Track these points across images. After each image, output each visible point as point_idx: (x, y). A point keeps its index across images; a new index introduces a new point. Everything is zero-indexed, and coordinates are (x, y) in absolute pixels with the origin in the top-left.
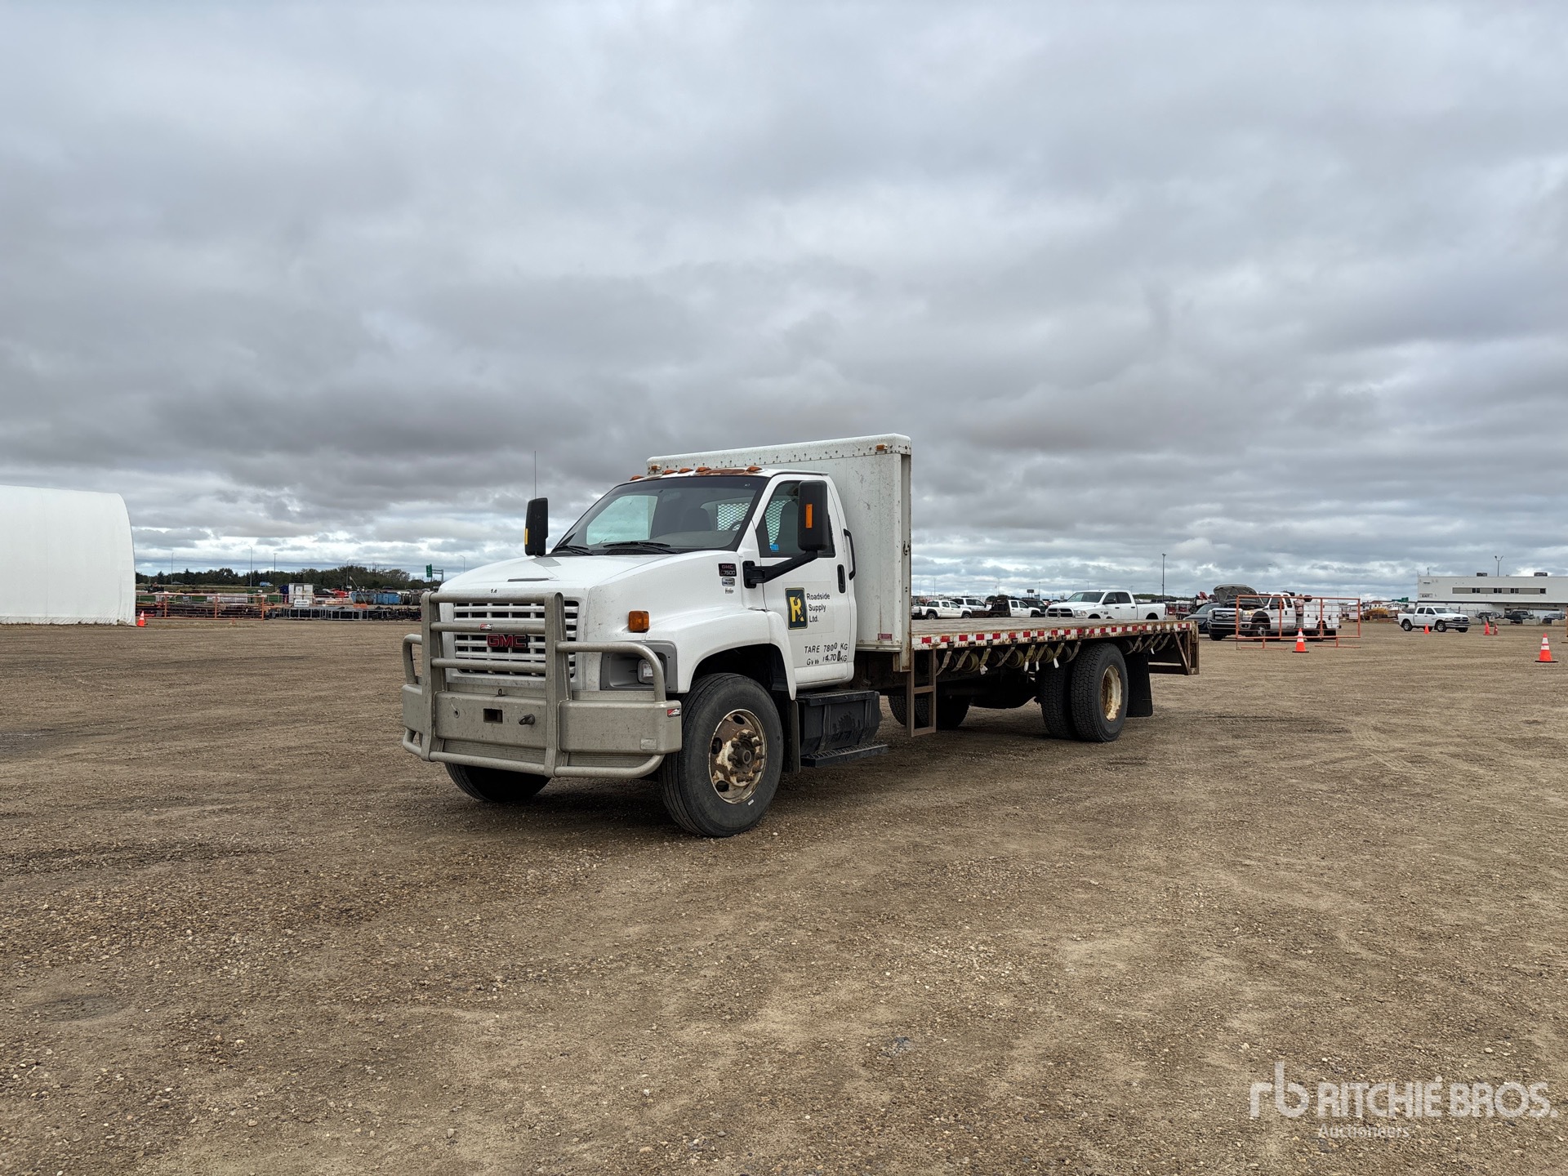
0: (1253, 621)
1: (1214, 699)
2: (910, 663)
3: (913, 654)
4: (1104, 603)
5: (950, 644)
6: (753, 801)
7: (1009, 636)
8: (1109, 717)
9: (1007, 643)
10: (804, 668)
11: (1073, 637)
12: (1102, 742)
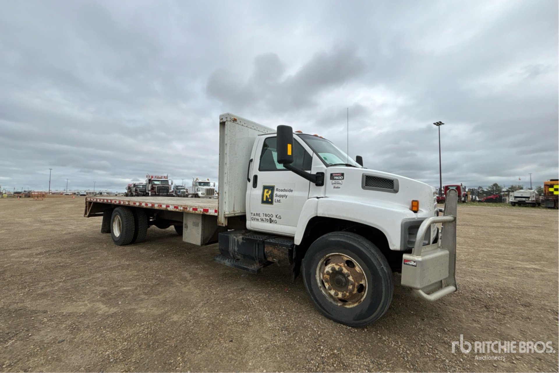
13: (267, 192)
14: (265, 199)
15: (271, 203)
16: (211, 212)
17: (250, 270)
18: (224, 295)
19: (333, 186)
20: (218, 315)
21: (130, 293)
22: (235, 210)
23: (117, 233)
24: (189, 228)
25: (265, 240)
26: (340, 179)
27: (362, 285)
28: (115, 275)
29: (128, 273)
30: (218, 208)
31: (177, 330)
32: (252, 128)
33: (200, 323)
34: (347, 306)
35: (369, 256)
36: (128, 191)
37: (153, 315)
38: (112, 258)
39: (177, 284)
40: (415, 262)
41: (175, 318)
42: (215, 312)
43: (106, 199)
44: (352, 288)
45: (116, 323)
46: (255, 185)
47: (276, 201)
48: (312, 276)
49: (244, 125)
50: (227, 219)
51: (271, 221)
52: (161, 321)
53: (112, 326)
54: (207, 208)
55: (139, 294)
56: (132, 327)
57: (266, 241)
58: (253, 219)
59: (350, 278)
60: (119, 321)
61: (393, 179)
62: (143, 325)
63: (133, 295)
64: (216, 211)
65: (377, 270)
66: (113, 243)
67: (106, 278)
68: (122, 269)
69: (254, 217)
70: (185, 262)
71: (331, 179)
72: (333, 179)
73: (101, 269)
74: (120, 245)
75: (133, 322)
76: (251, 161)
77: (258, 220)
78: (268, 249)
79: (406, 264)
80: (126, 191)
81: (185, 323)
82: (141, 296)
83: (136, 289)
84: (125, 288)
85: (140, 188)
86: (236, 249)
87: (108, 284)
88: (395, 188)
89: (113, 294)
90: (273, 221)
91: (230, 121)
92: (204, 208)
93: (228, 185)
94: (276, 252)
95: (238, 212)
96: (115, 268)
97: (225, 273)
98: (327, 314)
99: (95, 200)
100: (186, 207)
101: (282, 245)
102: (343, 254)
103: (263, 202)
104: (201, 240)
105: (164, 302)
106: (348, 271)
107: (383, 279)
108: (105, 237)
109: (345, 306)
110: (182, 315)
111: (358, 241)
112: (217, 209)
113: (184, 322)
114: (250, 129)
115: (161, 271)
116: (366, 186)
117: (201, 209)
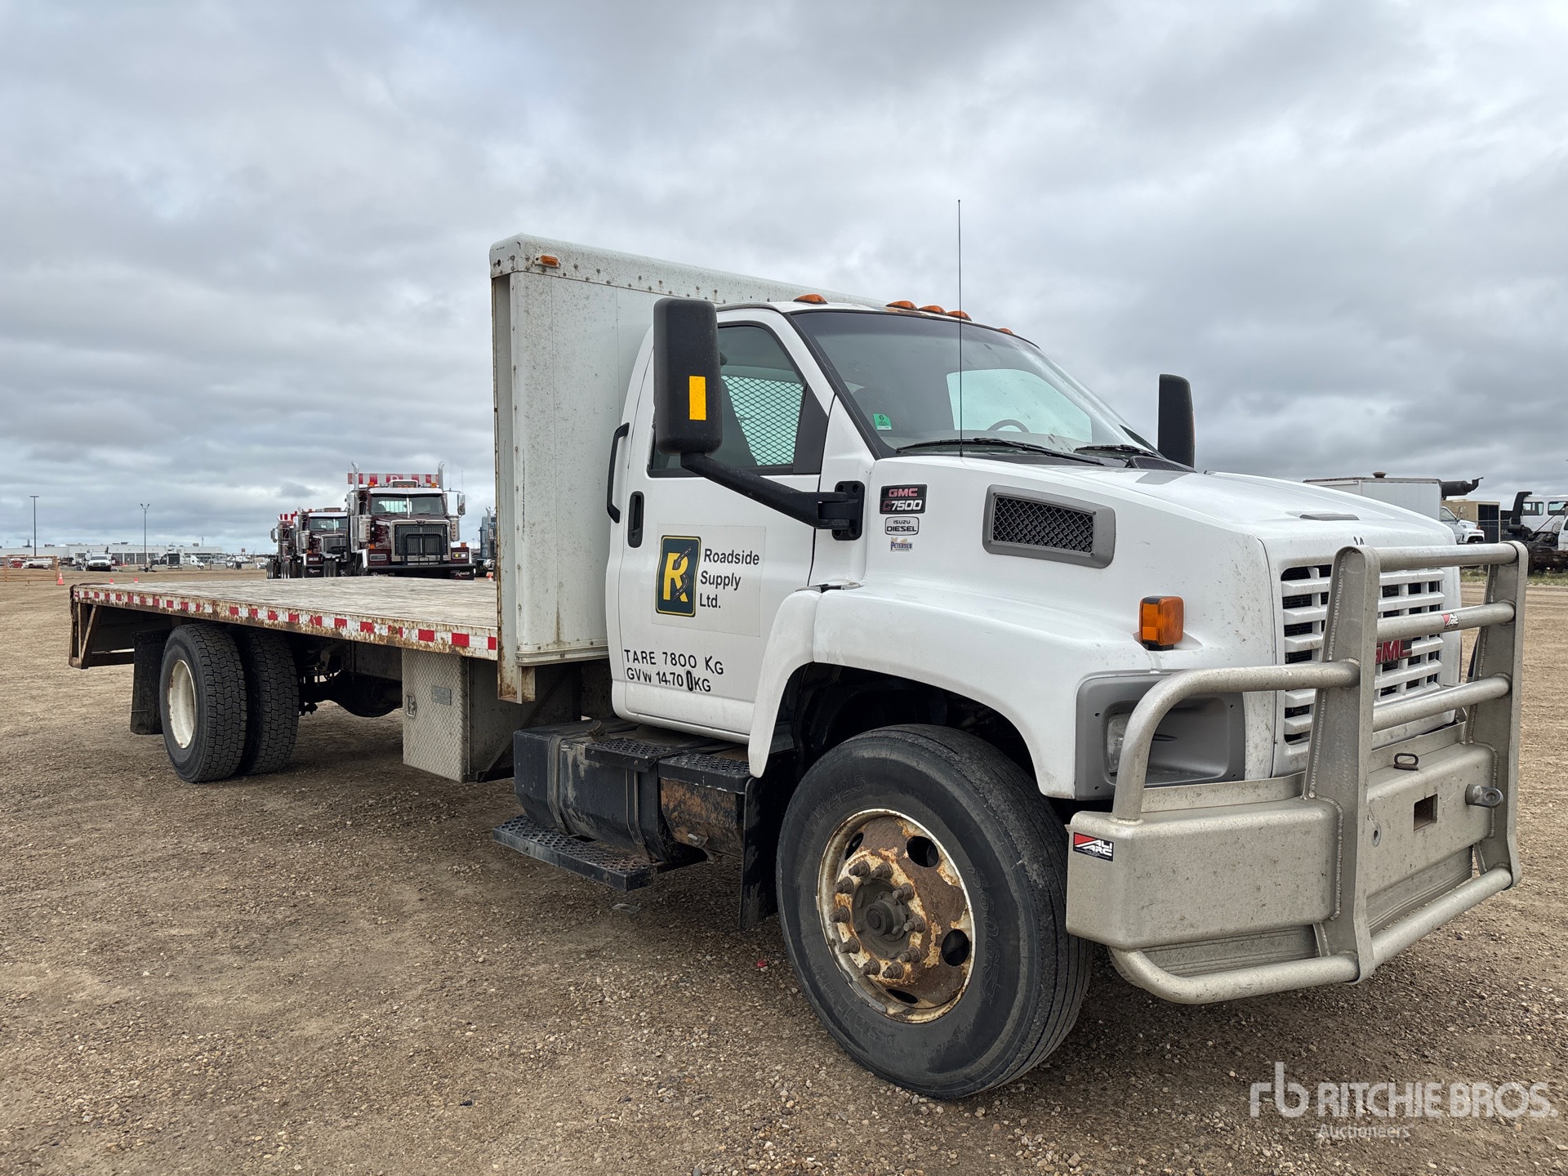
13: (677, 565)
14: (667, 596)
15: (687, 609)
16: (478, 647)
17: (606, 876)
18: (516, 967)
19: (889, 539)
20: (459, 1025)
21: (188, 946)
22: (564, 638)
23: (183, 731)
24: (421, 711)
25: (663, 758)
26: (912, 511)
27: (959, 933)
28: (154, 888)
29: (199, 883)
30: (499, 629)
31: (304, 1060)
32: (635, 284)
33: (387, 1048)
34: (916, 1018)
35: (977, 819)
36: (281, 547)
37: (240, 1016)
38: (155, 827)
39: (363, 924)
40: (1107, 843)
41: (312, 1027)
42: (454, 1019)
43: (139, 594)
44: (921, 945)
45: (121, 1028)
46: (635, 538)
47: (705, 602)
48: (803, 899)
49: (594, 278)
50: (532, 674)
51: (692, 684)
52: (261, 1034)
53: (106, 1036)
54: (464, 632)
55: (216, 952)
56: (167, 1044)
57: (662, 762)
58: (633, 676)
59: (916, 905)
60: (131, 1023)
61: (1091, 509)
62: (201, 1041)
63: (194, 954)
64: (492, 643)
65: (1003, 874)
66: (172, 775)
67: (120, 895)
68: (184, 865)
69: (637, 666)
70: (420, 848)
71: (882, 512)
72: (890, 512)
73: (111, 864)
74: (195, 783)
75: (173, 1030)
76: (623, 431)
77: (648, 678)
78: (673, 795)
79: (1081, 850)
80: (274, 549)
81: (336, 1045)
82: (221, 958)
83: (212, 935)
84: (174, 932)
85: (332, 531)
86: (571, 794)
87: (121, 915)
88: (1097, 547)
89: (131, 948)
90: (697, 683)
91: (528, 270)
92: (455, 631)
93: (526, 537)
94: (695, 804)
95: (575, 644)
96: (155, 864)
97: (558, 895)
98: (852, 1046)
99: (102, 597)
100: (397, 626)
101: (716, 780)
102: (898, 814)
103: (663, 606)
104: (464, 758)
105: (292, 981)
106: (909, 877)
107: (1021, 909)
108: (148, 749)
109: (909, 1017)
110: (339, 1022)
111: (947, 761)
112: (495, 635)
113: (336, 1042)
114: (623, 295)
115: (319, 879)
116: (995, 538)
117: (444, 635)
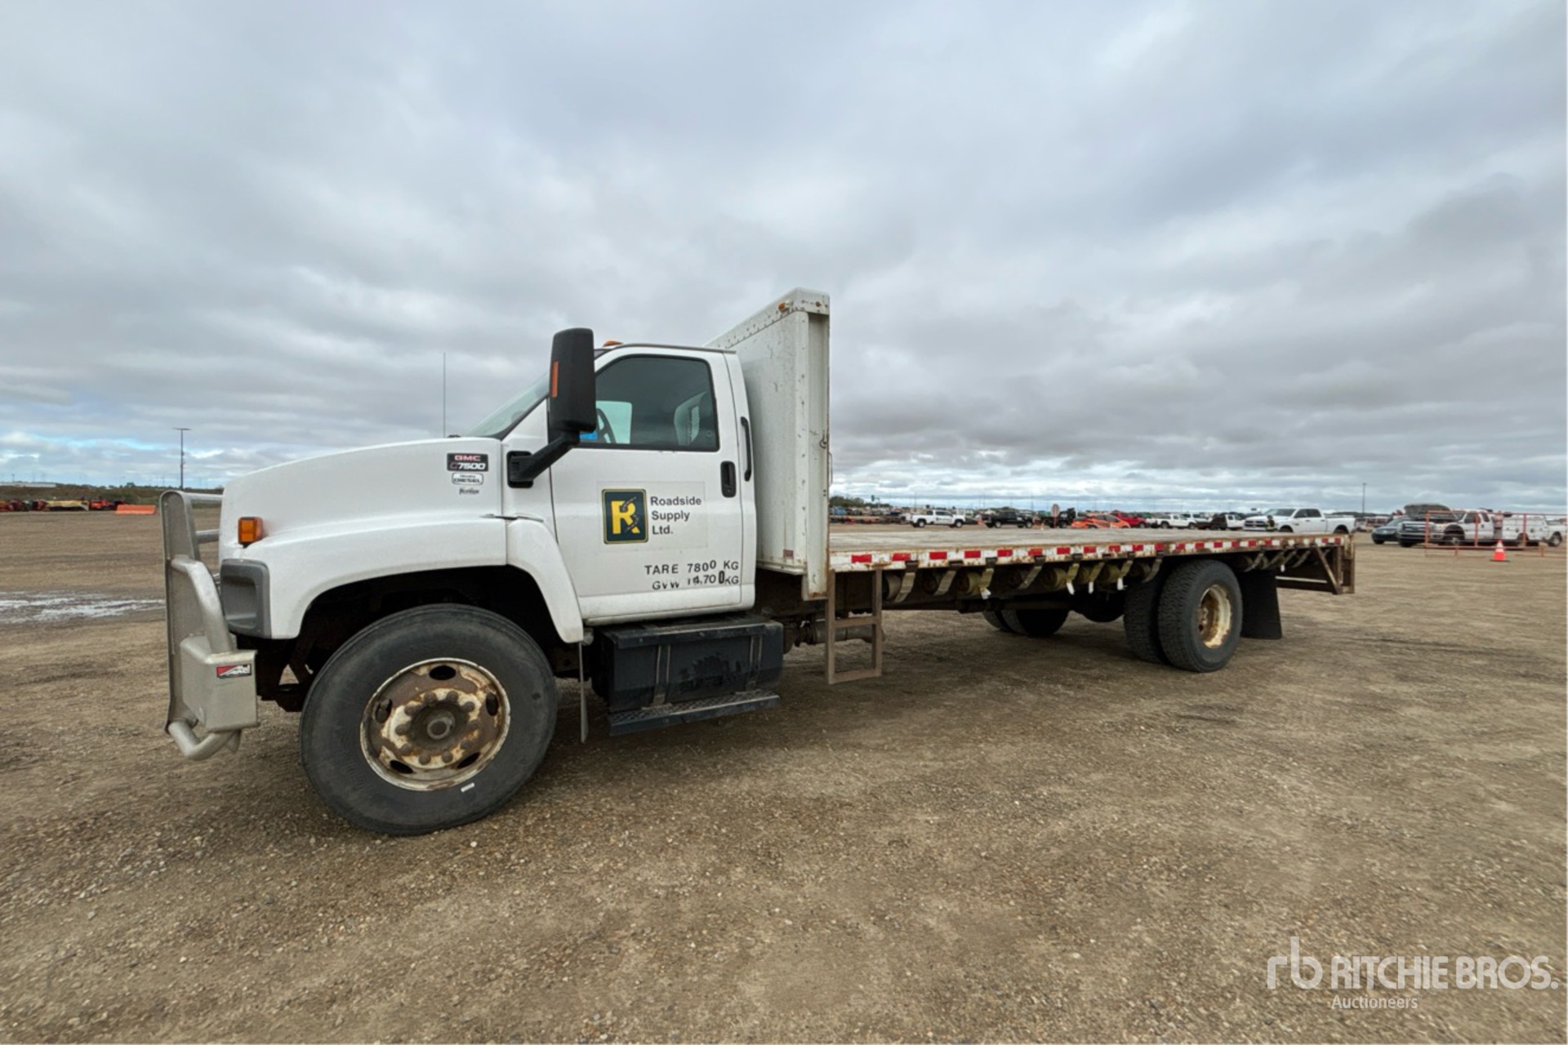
0: (1447, 532)
1: (1385, 612)
2: (828, 588)
3: (833, 577)
4: (1296, 517)
5: (912, 565)
6: (472, 785)
7: (1030, 553)
8: (1209, 644)
9: (1026, 561)
10: (646, 594)
11: (1148, 554)
12: (1198, 672)
